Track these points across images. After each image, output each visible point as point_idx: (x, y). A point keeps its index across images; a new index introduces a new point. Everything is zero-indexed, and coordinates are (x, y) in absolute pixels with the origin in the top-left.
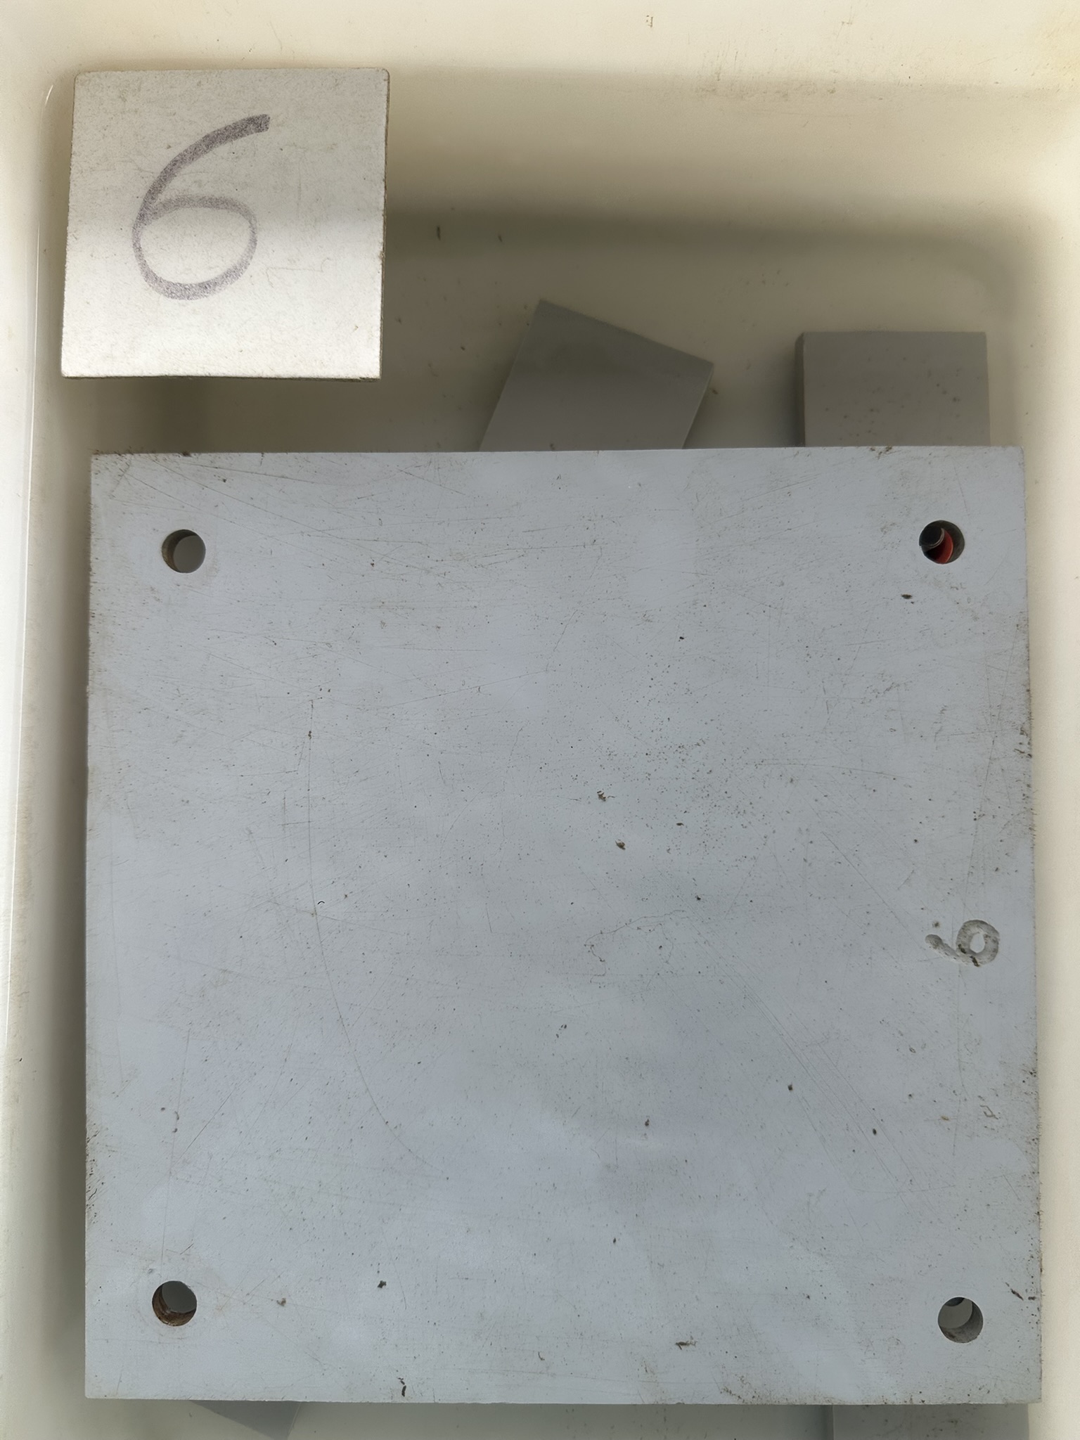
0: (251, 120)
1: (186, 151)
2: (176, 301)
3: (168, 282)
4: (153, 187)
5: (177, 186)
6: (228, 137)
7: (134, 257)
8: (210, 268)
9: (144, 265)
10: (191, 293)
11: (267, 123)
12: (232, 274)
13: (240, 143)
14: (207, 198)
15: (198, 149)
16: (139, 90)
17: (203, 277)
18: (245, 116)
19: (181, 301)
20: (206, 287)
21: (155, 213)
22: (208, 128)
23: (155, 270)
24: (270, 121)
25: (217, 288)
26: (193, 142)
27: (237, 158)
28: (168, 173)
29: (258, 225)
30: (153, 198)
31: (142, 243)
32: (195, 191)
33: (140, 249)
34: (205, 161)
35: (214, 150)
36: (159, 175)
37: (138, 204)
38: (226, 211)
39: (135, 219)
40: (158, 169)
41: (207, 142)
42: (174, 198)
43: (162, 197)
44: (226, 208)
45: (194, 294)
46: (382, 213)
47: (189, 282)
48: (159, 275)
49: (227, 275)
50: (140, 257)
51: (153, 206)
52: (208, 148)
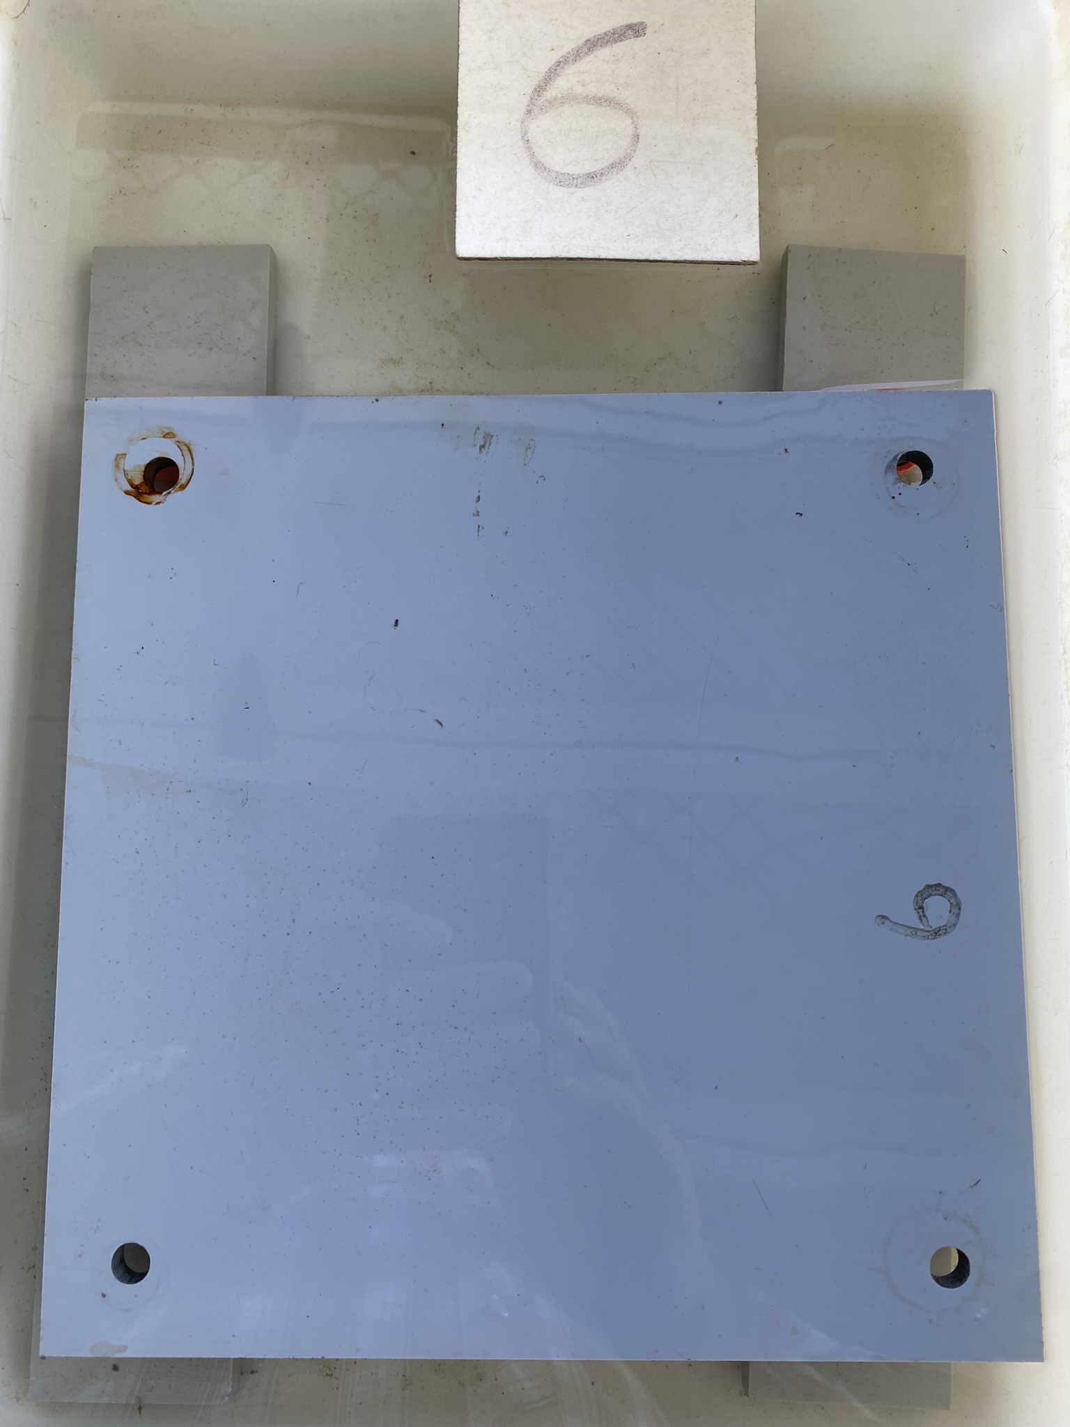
0: (630, 27)
1: (569, 53)
2: (565, 189)
3: (557, 172)
4: (539, 86)
5: (561, 85)
6: (608, 41)
7: (522, 148)
8: (596, 160)
9: (532, 156)
10: (579, 181)
11: (644, 29)
12: (617, 166)
13: (619, 48)
14: (590, 97)
15: (580, 52)
17: (590, 168)
18: (624, 23)
19: (572, 190)
20: (593, 177)
21: (542, 109)
22: (589, 32)
23: (543, 161)
24: (648, 28)
25: (604, 178)
26: (574, 45)
27: (617, 60)
28: (552, 73)
29: (640, 122)
30: (539, 96)
31: (530, 136)
32: (579, 89)
33: (528, 141)
34: (587, 63)
35: (595, 53)
36: (544, 75)
37: (525, 101)
38: (609, 108)
39: (522, 114)
40: (544, 68)
41: (588, 46)
42: (560, 96)
43: (549, 94)
44: (609, 106)
45: (582, 183)
46: (756, 112)
47: (576, 172)
48: (547, 166)
49: (612, 166)
50: (529, 149)
51: (540, 102)
52: (589, 51)
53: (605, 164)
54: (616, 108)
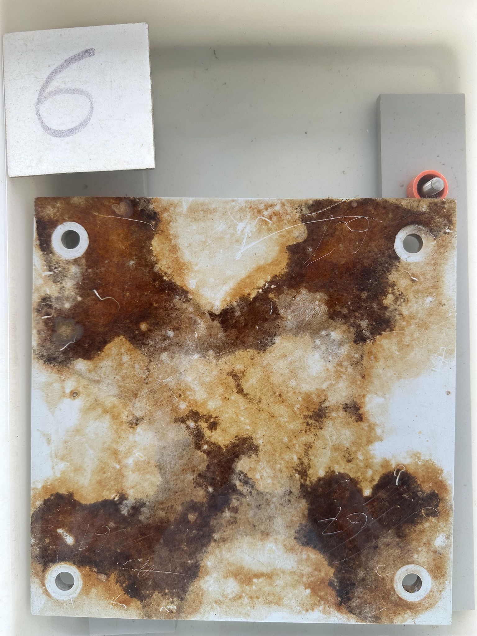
0: (86, 51)
1: (57, 67)
2: (58, 138)
3: (54, 130)
4: (43, 86)
5: (55, 84)
6: (76, 59)
7: (37, 119)
8: (73, 122)
9: (42, 122)
10: (65, 134)
11: (93, 52)
12: (83, 124)
13: (82, 62)
14: (69, 89)
15: (62, 66)
16: (33, 40)
17: (70, 126)
18: (84, 49)
19: (62, 138)
20: (71, 131)
21: (45, 98)
22: (67, 57)
23: (47, 125)
24: (95, 51)
25: (77, 131)
26: (60, 63)
27: (81, 69)
28: (50, 79)
29: (93, 101)
30: (43, 91)
31: (41, 112)
32: (63, 86)
33: (39, 115)
34: (66, 72)
35: (70, 66)
36: (45, 80)
37: (37, 94)
38: (78, 95)
39: (36, 101)
40: (45, 77)
41: (67, 63)
42: (54, 90)
43: (48, 90)
44: (78, 93)
45: (67, 135)
46: (150, 91)
47: (64, 129)
48: (50, 127)
49: (81, 124)
50: (40, 119)
51: (44, 94)
52: (67, 65)
53: (77, 123)
54: (81, 94)
